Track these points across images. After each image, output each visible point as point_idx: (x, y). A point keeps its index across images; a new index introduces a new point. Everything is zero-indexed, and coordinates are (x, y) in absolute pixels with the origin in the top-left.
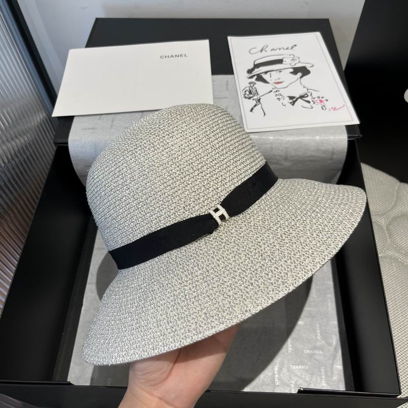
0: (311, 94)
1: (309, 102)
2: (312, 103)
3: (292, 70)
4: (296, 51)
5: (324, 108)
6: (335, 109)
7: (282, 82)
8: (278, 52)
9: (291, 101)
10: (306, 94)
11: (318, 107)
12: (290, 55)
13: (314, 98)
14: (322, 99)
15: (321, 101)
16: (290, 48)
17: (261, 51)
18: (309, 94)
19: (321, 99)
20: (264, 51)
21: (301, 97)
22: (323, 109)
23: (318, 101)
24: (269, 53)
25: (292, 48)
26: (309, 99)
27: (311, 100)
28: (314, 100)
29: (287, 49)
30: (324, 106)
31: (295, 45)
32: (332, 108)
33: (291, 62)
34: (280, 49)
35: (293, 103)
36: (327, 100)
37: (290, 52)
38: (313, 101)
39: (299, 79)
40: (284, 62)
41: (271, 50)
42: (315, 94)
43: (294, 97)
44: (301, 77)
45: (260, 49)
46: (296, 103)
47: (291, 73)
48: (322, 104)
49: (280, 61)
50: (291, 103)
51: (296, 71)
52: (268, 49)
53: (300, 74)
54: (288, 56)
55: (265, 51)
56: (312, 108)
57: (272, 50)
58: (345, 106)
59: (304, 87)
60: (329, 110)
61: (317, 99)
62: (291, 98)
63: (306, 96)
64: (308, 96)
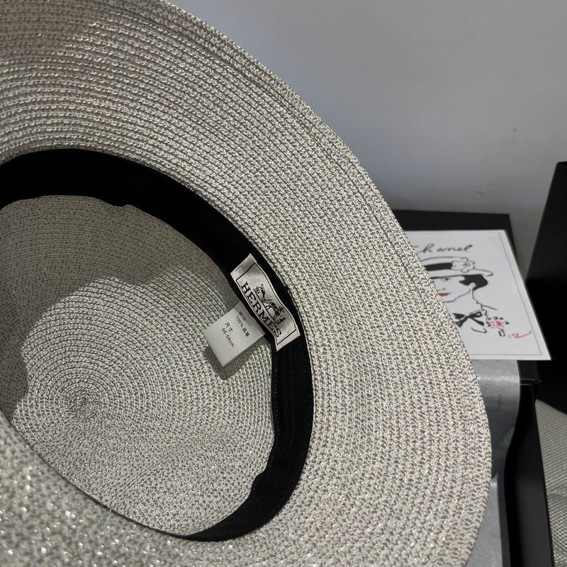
0: (486, 314)
1: (482, 323)
2: (486, 325)
3: (463, 279)
4: (470, 254)
6: (517, 336)
7: (447, 294)
8: (447, 253)
9: (458, 320)
10: (480, 312)
11: (493, 331)
12: (462, 258)
13: (489, 319)
14: (501, 321)
15: (499, 324)
16: (464, 248)
17: (424, 251)
18: (483, 313)
19: (499, 320)
20: (428, 252)
21: (473, 316)
23: (495, 324)
24: (435, 253)
25: (466, 249)
26: (483, 319)
27: (485, 322)
28: (490, 321)
29: (459, 249)
30: (503, 331)
31: (471, 246)
32: (513, 335)
33: (462, 267)
34: (449, 249)
35: (460, 324)
36: (507, 323)
37: (463, 254)
38: (487, 323)
39: (471, 292)
40: (453, 268)
41: (438, 250)
42: (491, 314)
43: (462, 316)
44: (474, 289)
45: (423, 249)
46: (465, 324)
47: (462, 282)
48: (500, 327)
49: (448, 266)
50: (457, 323)
51: (468, 280)
52: (434, 249)
53: (473, 285)
54: (460, 260)
55: (430, 251)
56: (486, 332)
57: (440, 250)
58: (532, 335)
59: (477, 303)
60: (510, 337)
61: (493, 320)
62: (458, 316)
63: (479, 314)
64: (481, 315)
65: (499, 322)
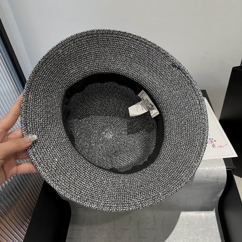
5: (214, 146)
6: (221, 147)
11: (210, 145)
15: (212, 142)
19: (211, 140)
22: (213, 147)
23: (210, 141)
36: (215, 141)
48: (213, 143)
58: (227, 145)
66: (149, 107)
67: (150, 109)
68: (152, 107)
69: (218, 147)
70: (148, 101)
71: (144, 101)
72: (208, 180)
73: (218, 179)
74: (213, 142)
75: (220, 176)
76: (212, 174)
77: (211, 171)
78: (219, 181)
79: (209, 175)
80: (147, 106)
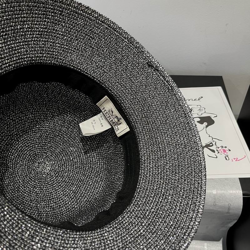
0: (216, 143)
1: (213, 151)
2: (216, 152)
3: (199, 120)
4: (202, 102)
5: (227, 157)
6: (237, 160)
10: (211, 143)
11: (221, 156)
12: (197, 105)
13: (218, 148)
14: (226, 149)
15: (225, 151)
16: (198, 99)
18: (214, 143)
19: (224, 148)
21: (207, 146)
22: (226, 159)
23: (222, 151)
25: (199, 99)
27: (215, 150)
31: (202, 97)
32: (234, 159)
33: (198, 112)
36: (230, 150)
37: (197, 102)
38: (217, 151)
39: (205, 128)
42: (219, 144)
44: (207, 127)
47: (199, 122)
51: (202, 120)
53: (205, 124)
54: (196, 107)
58: (246, 157)
59: (209, 136)
61: (220, 148)
63: (211, 144)
64: (213, 145)
65: (224, 149)
66: (113, 121)
67: (114, 124)
68: (119, 121)
69: (233, 160)
70: (112, 112)
71: (105, 112)
72: (215, 209)
73: (229, 209)
74: (227, 152)
75: (232, 204)
76: (221, 201)
77: (220, 197)
78: (231, 211)
79: (217, 202)
80: (111, 120)
